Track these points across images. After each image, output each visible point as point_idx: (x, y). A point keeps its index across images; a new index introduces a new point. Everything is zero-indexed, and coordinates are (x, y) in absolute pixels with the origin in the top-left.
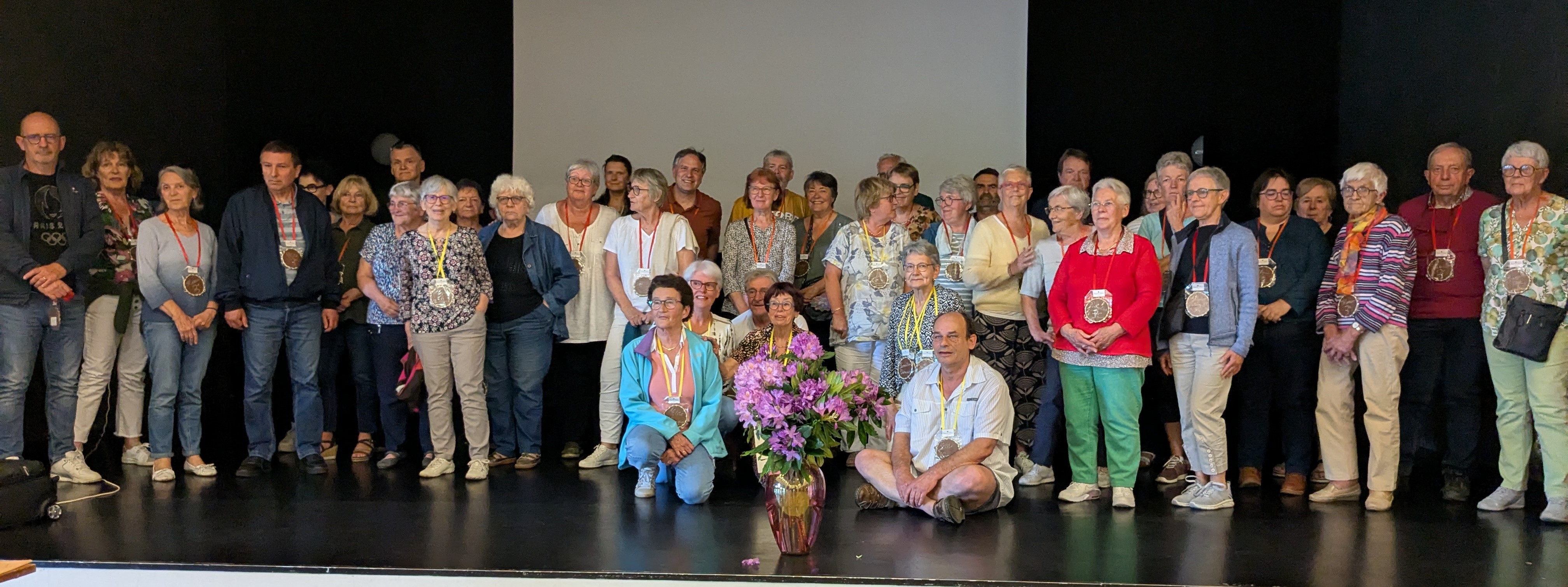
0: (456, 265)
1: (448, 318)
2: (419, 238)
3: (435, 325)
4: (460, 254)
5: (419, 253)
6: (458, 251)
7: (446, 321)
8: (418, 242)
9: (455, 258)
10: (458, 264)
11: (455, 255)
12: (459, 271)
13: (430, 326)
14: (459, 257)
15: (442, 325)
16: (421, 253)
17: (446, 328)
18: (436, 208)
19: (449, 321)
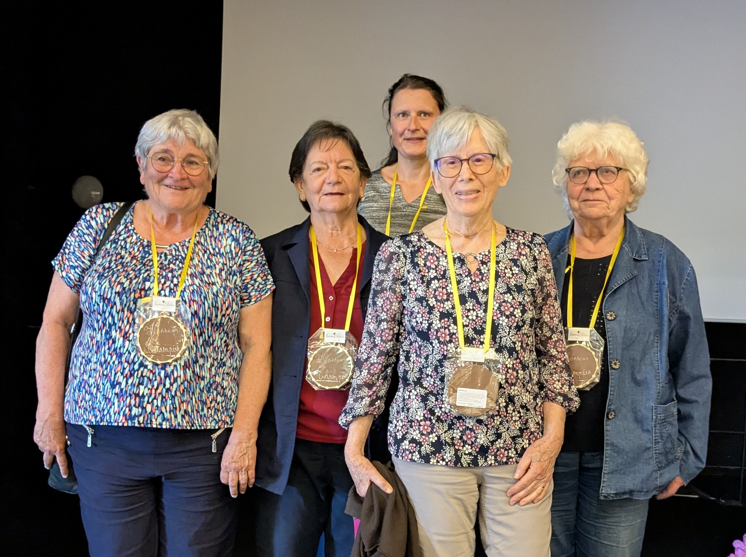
0: (512, 314)
1: (499, 436)
2: (430, 249)
3: (468, 449)
4: (519, 289)
5: (429, 283)
6: (513, 282)
7: (492, 442)
8: (426, 259)
9: (508, 297)
10: (518, 313)
11: (509, 290)
12: (518, 328)
13: (456, 451)
14: (516, 295)
15: (484, 451)
16: (435, 284)
17: (491, 459)
18: (461, 187)
19: (499, 443)
